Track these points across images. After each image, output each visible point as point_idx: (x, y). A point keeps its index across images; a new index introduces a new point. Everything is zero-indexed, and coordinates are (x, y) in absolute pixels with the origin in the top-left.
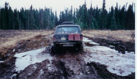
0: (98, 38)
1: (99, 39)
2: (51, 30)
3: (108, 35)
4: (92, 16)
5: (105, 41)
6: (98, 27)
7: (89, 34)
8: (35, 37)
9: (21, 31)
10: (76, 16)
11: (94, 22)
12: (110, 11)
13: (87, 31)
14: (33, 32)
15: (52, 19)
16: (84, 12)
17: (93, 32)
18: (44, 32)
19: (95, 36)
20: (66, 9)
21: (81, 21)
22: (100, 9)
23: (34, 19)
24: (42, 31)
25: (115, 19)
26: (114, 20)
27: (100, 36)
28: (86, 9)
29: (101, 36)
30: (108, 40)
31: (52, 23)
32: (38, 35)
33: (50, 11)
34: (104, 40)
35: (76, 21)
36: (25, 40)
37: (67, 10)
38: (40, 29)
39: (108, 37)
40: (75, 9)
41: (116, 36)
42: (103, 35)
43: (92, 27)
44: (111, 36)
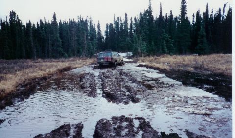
0: (176, 69)
1: (179, 71)
2: (90, 57)
3: (194, 63)
4: (164, 30)
5: (190, 75)
6: (175, 49)
7: (159, 63)
8: (58, 70)
9: (37, 61)
10: (134, 31)
11: (167, 41)
12: (195, 20)
13: (156, 57)
14: (58, 62)
15: (92, 39)
16: (147, 23)
17: (167, 58)
18: (78, 61)
19: (170, 66)
20: (116, 19)
21: (143, 40)
22: (176, 18)
23: (59, 39)
24: (74, 60)
25: (204, 33)
26: (202, 36)
27: (179, 65)
28: (152, 18)
29: (182, 66)
30: (197, 72)
31: (93, 45)
32: (64, 67)
33: (89, 24)
34: (189, 72)
35: (134, 40)
36: (37, 78)
37: (118, 22)
38: (70, 56)
39: (196, 68)
40: (131, 18)
41: (211, 65)
42: (185, 63)
43: (163, 50)
44: (201, 65)
